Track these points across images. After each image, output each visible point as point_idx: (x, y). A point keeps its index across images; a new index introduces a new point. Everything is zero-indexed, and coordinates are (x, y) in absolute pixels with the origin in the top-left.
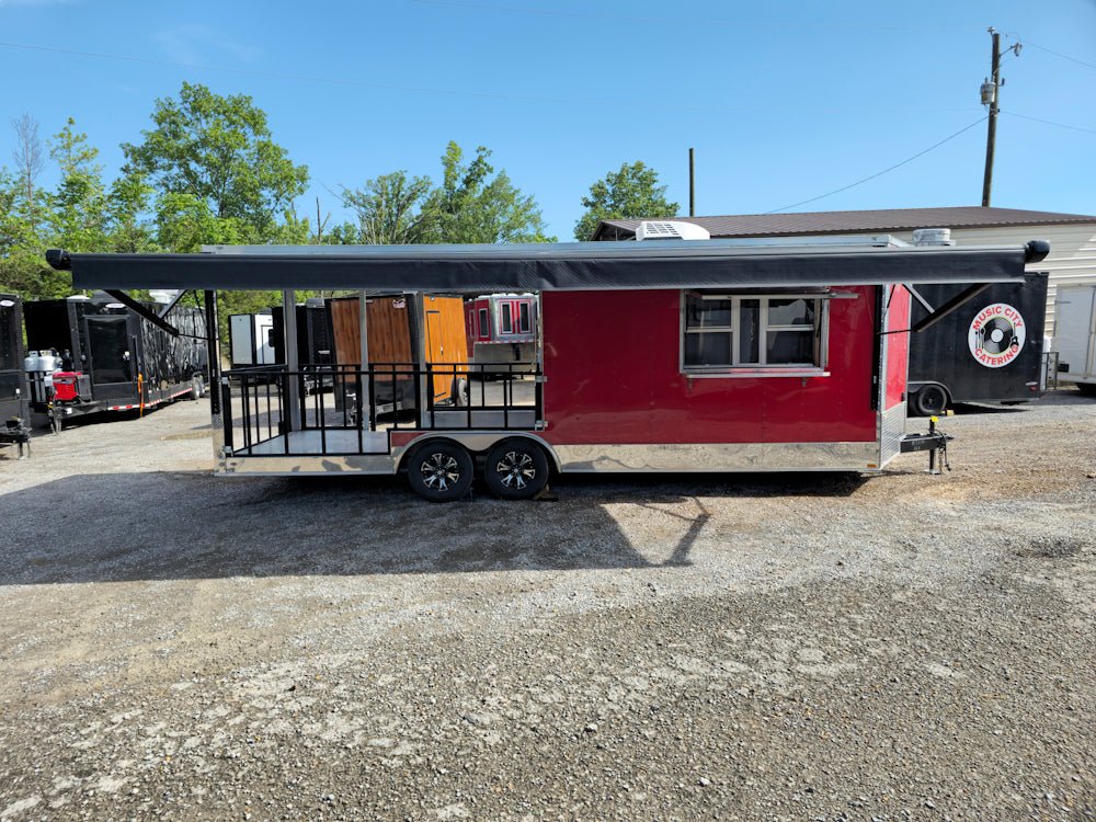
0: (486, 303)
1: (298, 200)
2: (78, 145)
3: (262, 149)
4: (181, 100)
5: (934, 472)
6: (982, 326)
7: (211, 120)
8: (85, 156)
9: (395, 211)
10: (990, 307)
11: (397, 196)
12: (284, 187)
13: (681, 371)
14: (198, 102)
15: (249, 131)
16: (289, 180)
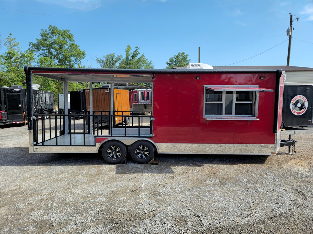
0: (136, 92)
1: (82, 60)
2: (13, 41)
3: (72, 45)
4: (48, 30)
5: (290, 154)
6: (294, 102)
7: (57, 36)
8: (15, 45)
9: (111, 64)
10: (297, 96)
11: (112, 60)
12: (78, 57)
13: (204, 117)
14: (54, 31)
15: (68, 40)
16: (80, 55)
